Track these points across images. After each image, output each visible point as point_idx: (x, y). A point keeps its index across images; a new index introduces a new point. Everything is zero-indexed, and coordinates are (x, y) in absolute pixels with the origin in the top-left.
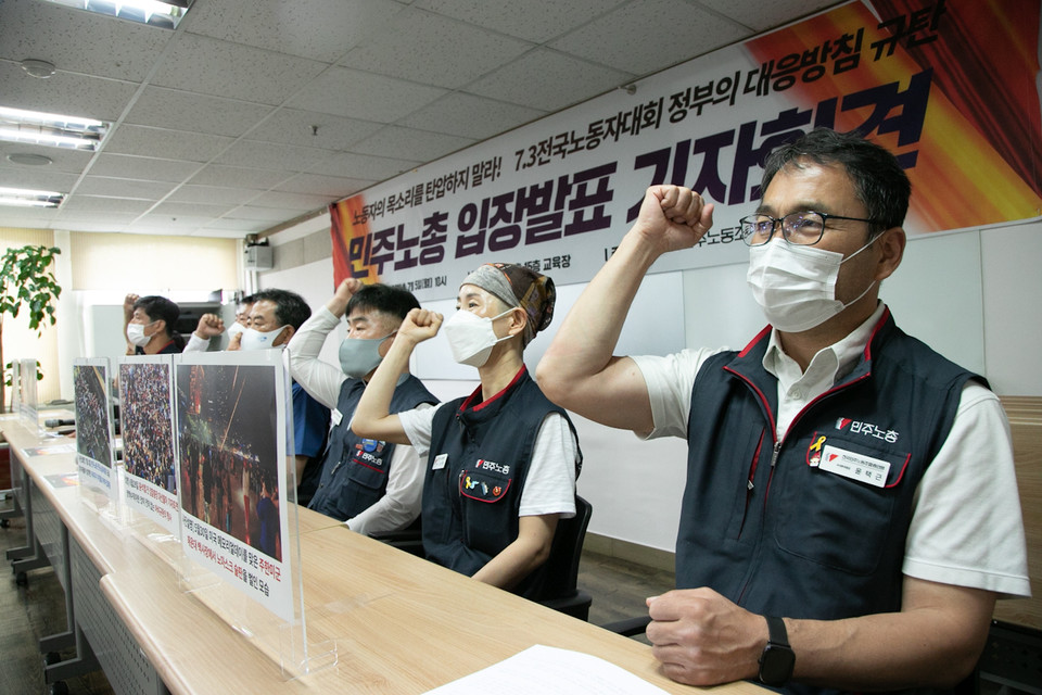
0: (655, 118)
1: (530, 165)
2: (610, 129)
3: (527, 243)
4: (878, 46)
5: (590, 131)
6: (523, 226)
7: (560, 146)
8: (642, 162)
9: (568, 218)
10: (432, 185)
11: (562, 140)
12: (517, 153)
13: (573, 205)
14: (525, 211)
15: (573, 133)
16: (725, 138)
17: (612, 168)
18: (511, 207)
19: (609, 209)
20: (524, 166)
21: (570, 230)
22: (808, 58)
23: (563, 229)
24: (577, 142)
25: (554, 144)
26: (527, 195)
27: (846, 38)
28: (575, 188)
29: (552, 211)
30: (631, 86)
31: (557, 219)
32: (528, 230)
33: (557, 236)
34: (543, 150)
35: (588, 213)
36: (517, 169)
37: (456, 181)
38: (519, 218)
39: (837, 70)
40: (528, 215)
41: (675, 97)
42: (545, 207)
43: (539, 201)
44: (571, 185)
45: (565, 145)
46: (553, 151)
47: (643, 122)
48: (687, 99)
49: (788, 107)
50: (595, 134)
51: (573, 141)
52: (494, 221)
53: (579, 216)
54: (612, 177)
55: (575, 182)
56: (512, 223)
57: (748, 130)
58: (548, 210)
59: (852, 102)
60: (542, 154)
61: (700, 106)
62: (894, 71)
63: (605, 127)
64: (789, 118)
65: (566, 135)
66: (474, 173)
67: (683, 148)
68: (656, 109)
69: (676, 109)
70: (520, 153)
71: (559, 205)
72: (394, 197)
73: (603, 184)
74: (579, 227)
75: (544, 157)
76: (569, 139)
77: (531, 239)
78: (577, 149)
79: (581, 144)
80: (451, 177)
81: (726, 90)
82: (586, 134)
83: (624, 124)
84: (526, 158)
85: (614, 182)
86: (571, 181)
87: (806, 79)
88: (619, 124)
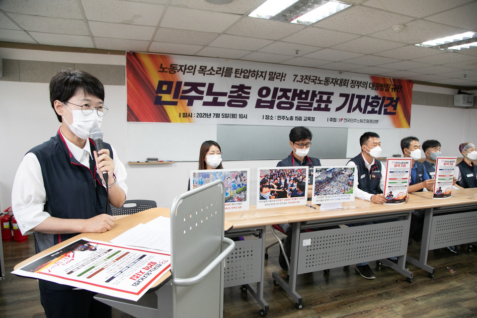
0: (346, 84)
1: (300, 82)
2: (332, 81)
3: (296, 109)
4: (392, 89)
5: (326, 79)
6: (296, 103)
7: (314, 80)
8: (341, 95)
9: (315, 105)
10: (240, 71)
11: (315, 78)
12: (294, 75)
13: (317, 101)
14: (297, 98)
15: (319, 78)
16: (363, 97)
17: (332, 94)
18: (290, 94)
19: (330, 106)
20: (297, 81)
21: (315, 109)
22: (382, 85)
23: (313, 108)
24: (320, 81)
25: (312, 78)
26: (298, 92)
27: (388, 85)
28: (318, 96)
29: (309, 101)
30: (341, 72)
31: (311, 105)
32: (297, 105)
33: (311, 110)
34: (306, 78)
35: (323, 105)
36: (294, 81)
37: (258, 74)
38: (293, 99)
39: (386, 91)
40: (298, 99)
41: (353, 81)
42: (306, 98)
43: (303, 96)
44: (317, 95)
45: (316, 80)
46: (310, 80)
47: (343, 84)
48: (355, 83)
49: (377, 95)
50: (327, 81)
51: (319, 80)
52: (280, 98)
53: (319, 105)
54: (332, 96)
55: (319, 94)
56: (290, 101)
57: (368, 96)
58: (307, 100)
59: (388, 99)
60: (306, 80)
61: (359, 86)
62: (394, 95)
63: (331, 80)
64: (376, 97)
65: (316, 77)
66: (270, 75)
67: (353, 95)
68: (347, 82)
69: (352, 84)
70: (297, 76)
71: (312, 99)
72: (206, 67)
73: (329, 98)
74: (318, 109)
75: (307, 81)
76: (318, 79)
77: (298, 108)
78: (320, 83)
79: (321, 82)
80: (254, 71)
81: (365, 85)
82: (324, 80)
83: (337, 82)
84: (299, 78)
85: (332, 98)
86: (317, 93)
87: (380, 90)
88: (335, 81)
